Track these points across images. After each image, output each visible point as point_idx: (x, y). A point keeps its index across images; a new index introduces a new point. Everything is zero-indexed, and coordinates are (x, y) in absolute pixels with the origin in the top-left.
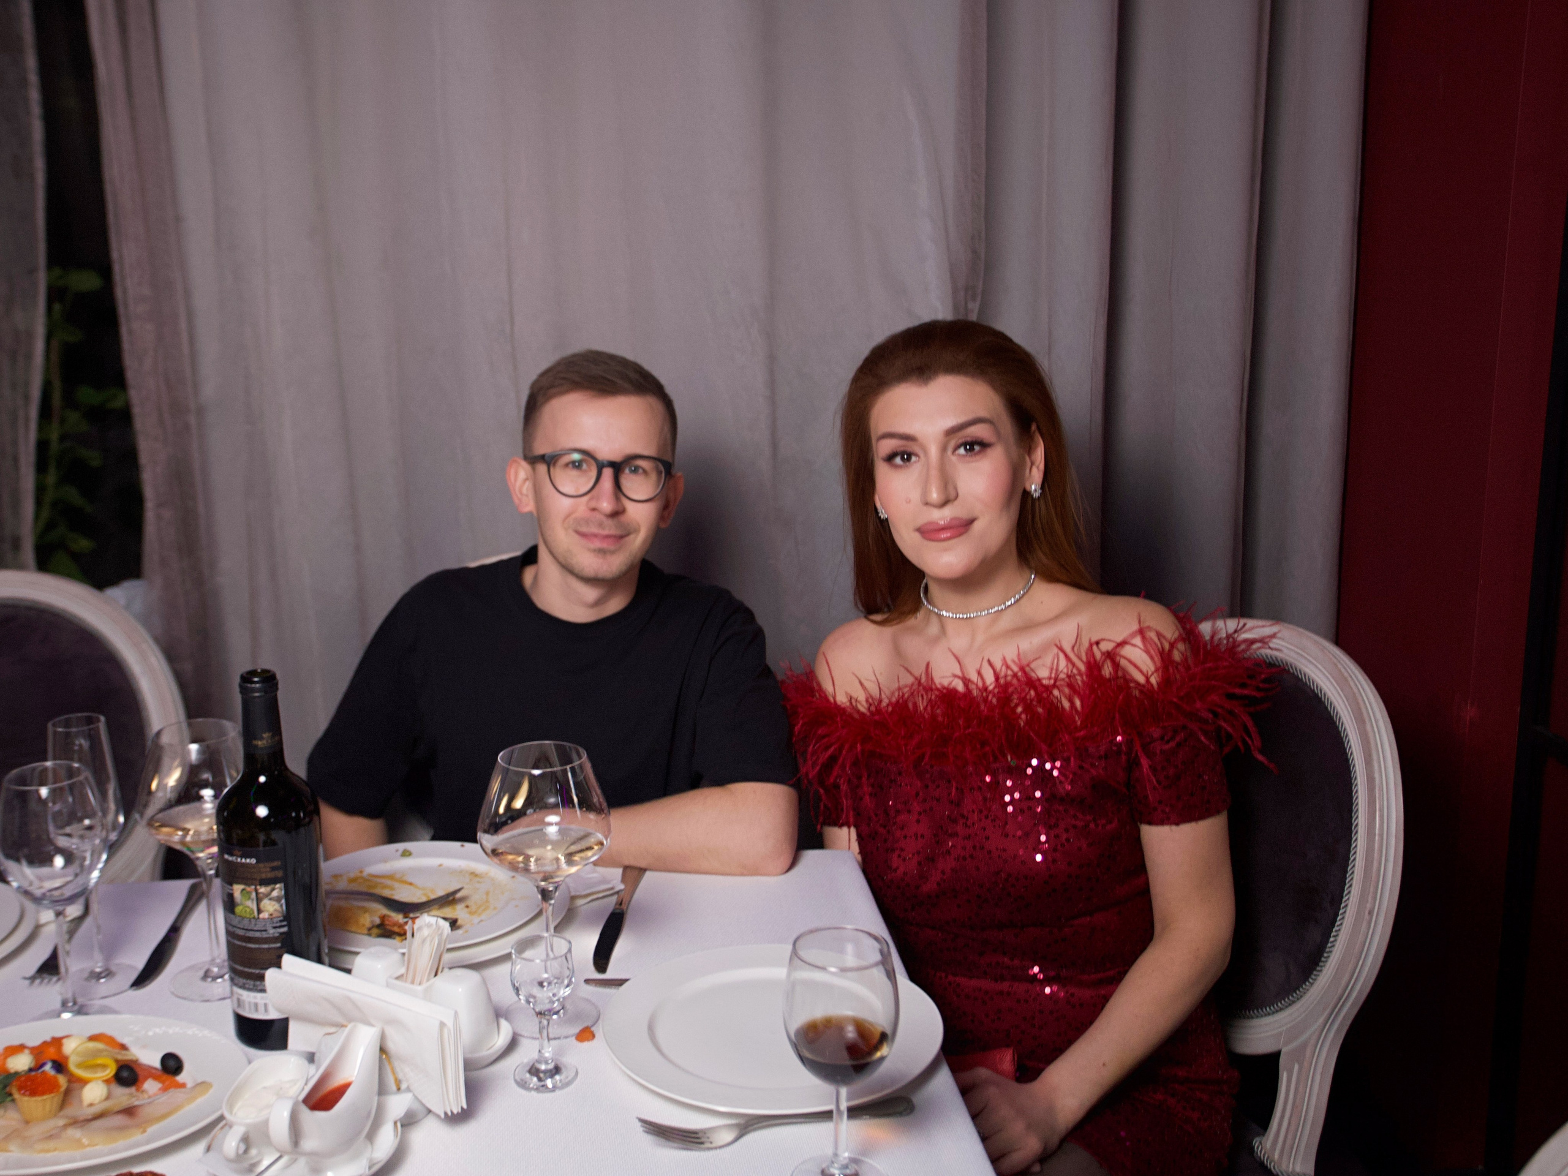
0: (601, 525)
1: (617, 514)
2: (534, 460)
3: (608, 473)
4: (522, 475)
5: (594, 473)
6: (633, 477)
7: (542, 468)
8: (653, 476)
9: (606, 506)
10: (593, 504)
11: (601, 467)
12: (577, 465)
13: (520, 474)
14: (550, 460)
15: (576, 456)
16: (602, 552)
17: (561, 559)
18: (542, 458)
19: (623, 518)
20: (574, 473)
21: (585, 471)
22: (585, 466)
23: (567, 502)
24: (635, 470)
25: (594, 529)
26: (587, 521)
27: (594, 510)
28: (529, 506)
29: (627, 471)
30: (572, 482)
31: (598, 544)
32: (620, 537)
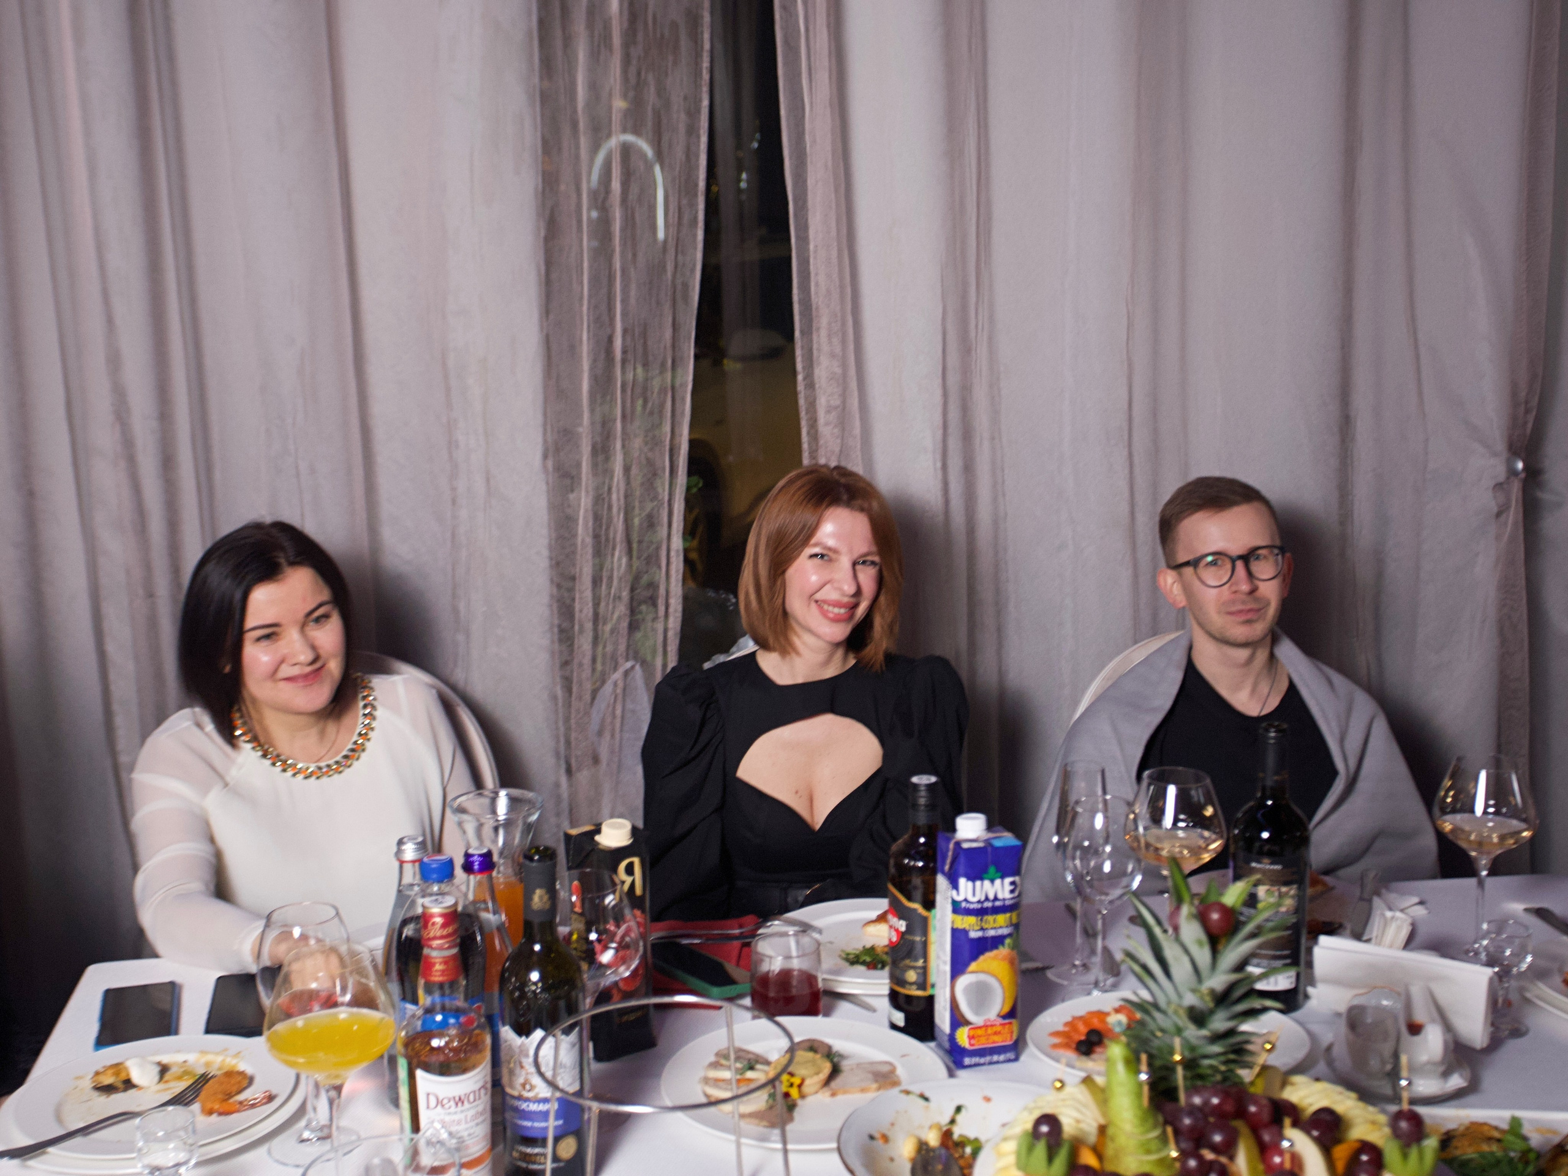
0: (1243, 602)
1: (1253, 591)
2: (1178, 567)
3: (1240, 565)
4: (1170, 580)
5: (1229, 566)
6: (1256, 563)
7: (1188, 571)
8: (1272, 559)
9: (1245, 587)
10: (1234, 588)
11: (1233, 561)
12: (1213, 563)
13: (1169, 579)
14: (1194, 563)
15: (1210, 559)
16: (1248, 622)
17: (1217, 635)
18: (1187, 564)
19: (1257, 594)
20: (1213, 569)
21: (1220, 566)
22: (1220, 562)
23: (1214, 591)
24: (1258, 558)
25: (1240, 607)
26: (1233, 602)
27: (1235, 592)
28: (1181, 600)
29: (1252, 559)
30: (1212, 577)
31: (1243, 618)
32: (1260, 611)
